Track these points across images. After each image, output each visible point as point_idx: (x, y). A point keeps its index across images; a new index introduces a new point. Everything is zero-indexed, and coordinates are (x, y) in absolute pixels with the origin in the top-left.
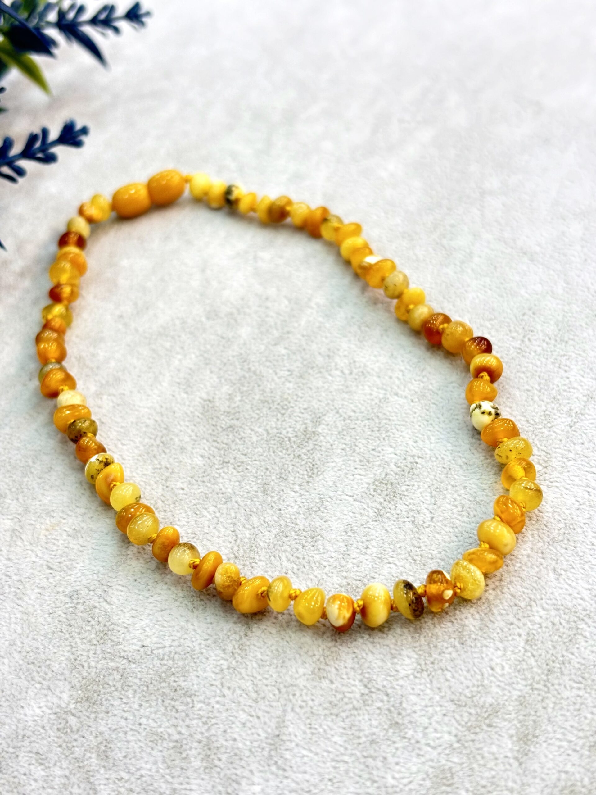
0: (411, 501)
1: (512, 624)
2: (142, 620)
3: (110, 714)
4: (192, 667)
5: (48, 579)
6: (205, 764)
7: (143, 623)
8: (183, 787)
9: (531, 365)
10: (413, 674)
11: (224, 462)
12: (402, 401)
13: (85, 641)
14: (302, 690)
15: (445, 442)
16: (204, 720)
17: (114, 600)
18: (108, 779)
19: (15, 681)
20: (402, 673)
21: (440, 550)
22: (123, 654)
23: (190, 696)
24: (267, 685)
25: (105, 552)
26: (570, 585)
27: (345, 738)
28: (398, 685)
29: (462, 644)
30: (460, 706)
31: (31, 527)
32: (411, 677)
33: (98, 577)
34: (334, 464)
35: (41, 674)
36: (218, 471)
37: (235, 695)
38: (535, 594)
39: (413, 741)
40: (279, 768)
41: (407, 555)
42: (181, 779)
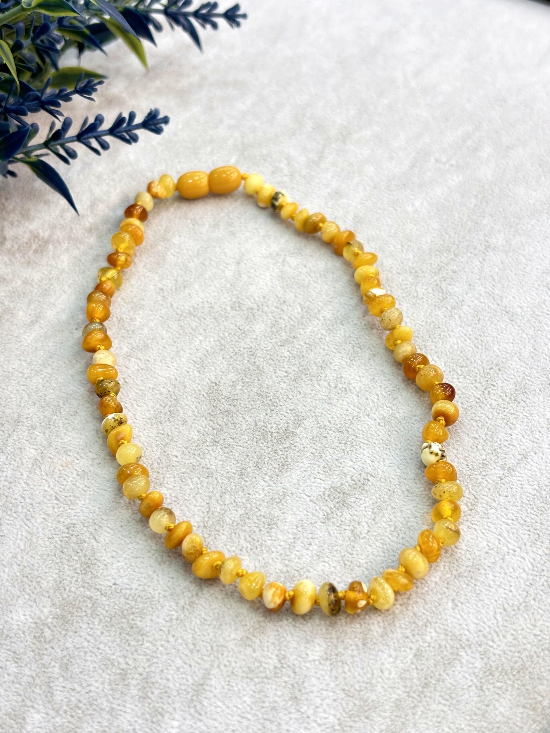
0: (355, 513)
1: (407, 637)
2: (119, 561)
3: (77, 634)
4: (149, 611)
5: (54, 508)
6: (140, 694)
7: (119, 564)
8: (120, 708)
9: (484, 416)
10: (319, 660)
11: (214, 441)
12: (370, 422)
13: (71, 568)
14: (229, 652)
15: (396, 467)
16: (148, 657)
17: (102, 539)
18: (64, 687)
19: (10, 588)
20: (311, 657)
21: (368, 561)
22: (98, 587)
23: (142, 635)
24: (203, 641)
25: (104, 496)
26: (462, 616)
27: (253, 700)
28: (305, 666)
29: (364, 645)
30: (349, 696)
31: (50, 460)
32: (317, 663)
33: (93, 516)
34: (301, 465)
35: (31, 588)
36: (208, 448)
37: (177, 643)
38: (432, 617)
39: (305, 716)
40: (196, 711)
41: (340, 558)
42: (120, 701)
